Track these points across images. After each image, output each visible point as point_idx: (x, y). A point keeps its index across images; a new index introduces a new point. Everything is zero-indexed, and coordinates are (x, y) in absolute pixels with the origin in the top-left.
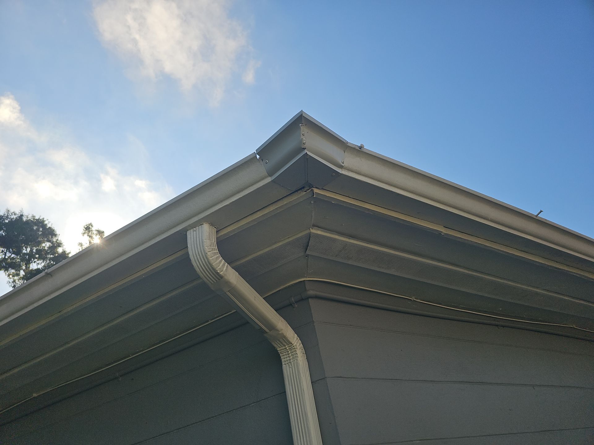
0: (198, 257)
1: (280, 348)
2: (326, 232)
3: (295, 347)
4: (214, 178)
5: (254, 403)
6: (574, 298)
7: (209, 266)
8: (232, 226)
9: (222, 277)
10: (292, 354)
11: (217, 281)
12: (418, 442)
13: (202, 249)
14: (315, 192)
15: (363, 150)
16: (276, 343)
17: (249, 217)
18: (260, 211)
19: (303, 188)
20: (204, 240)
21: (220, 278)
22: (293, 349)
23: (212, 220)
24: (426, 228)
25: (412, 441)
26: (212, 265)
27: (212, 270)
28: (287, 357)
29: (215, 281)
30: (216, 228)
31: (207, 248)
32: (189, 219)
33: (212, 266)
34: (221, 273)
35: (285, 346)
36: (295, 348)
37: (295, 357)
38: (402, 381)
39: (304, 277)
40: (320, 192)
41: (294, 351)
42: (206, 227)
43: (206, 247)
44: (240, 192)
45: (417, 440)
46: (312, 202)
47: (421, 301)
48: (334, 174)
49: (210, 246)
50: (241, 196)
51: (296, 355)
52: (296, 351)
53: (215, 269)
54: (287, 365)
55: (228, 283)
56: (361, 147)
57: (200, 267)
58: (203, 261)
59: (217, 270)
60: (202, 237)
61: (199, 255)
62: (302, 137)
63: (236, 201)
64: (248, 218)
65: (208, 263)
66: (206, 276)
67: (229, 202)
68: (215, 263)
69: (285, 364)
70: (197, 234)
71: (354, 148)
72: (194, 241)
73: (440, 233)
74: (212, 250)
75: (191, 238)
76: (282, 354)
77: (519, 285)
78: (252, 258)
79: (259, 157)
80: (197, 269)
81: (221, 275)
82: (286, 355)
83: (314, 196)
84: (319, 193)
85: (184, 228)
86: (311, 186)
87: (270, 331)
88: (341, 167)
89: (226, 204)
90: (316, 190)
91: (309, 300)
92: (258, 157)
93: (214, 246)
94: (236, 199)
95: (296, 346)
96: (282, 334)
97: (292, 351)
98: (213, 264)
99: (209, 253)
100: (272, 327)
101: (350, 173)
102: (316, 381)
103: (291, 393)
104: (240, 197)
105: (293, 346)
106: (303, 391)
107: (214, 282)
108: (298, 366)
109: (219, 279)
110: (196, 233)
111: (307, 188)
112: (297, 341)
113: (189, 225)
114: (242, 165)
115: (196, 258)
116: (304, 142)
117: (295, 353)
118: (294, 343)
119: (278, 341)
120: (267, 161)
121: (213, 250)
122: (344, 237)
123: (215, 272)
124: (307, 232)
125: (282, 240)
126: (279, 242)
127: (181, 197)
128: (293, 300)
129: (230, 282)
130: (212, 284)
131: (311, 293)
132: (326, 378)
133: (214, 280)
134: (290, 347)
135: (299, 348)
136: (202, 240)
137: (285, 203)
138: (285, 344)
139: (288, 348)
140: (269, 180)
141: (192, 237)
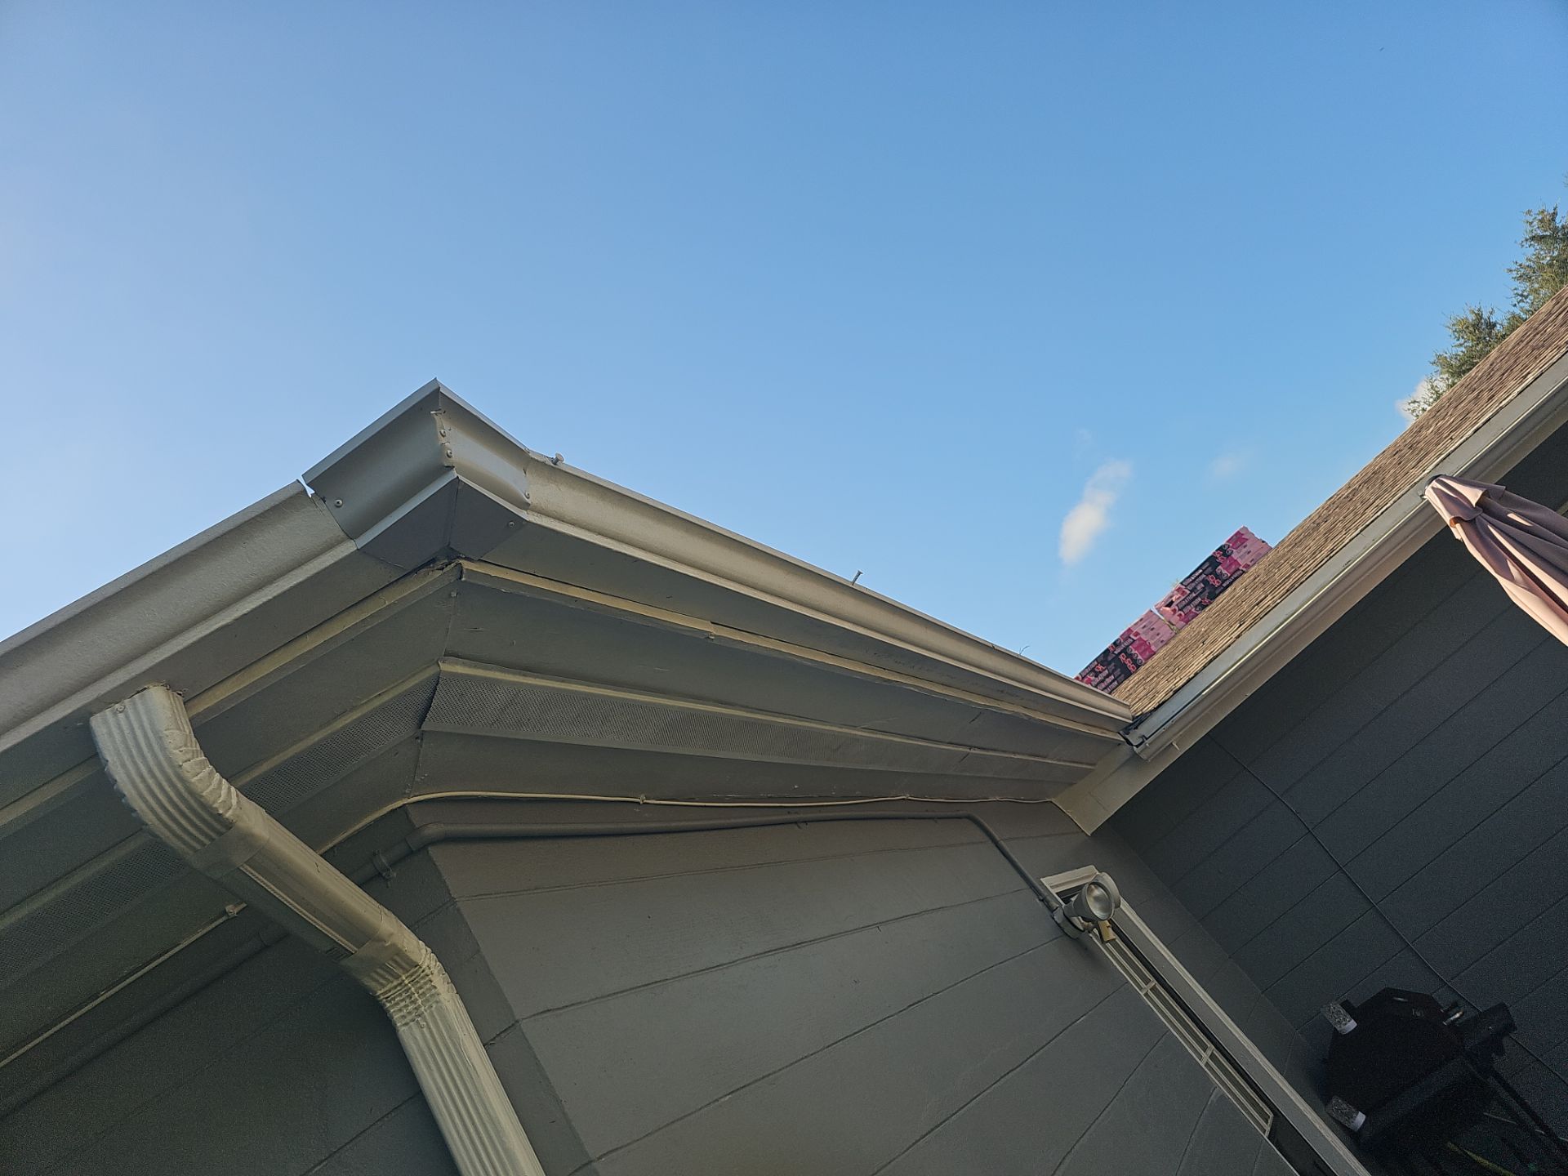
0: (151, 781)
1: (383, 986)
2: (475, 667)
3: (427, 971)
4: (172, 558)
5: (320, 1164)
6: (909, 737)
7: (192, 802)
8: (228, 683)
9: (229, 825)
10: (420, 992)
11: (212, 839)
12: (728, 1097)
13: (161, 758)
14: (467, 569)
15: (560, 466)
16: (376, 977)
17: (280, 652)
18: (315, 633)
19: (433, 561)
20: (165, 732)
21: (223, 830)
22: (423, 978)
23: (171, 675)
24: (680, 627)
25: (717, 1100)
26: (202, 796)
27: (199, 810)
28: (406, 1006)
29: (207, 842)
30: (180, 695)
31: (177, 751)
32: (95, 681)
33: (202, 800)
34: (228, 815)
35: (398, 977)
36: (428, 975)
37: (431, 996)
38: (668, 982)
39: (404, 795)
40: (477, 568)
41: (425, 983)
42: (158, 697)
43: (175, 749)
44: (264, 586)
45: (726, 1096)
46: (454, 594)
47: (658, 802)
48: (512, 523)
49: (186, 745)
50: (270, 598)
51: (433, 991)
52: (431, 981)
53: (211, 807)
54: (412, 1023)
55: (247, 840)
56: (556, 461)
57: (159, 810)
58: (168, 789)
59: (217, 809)
60: (152, 724)
61: (153, 776)
62: (443, 440)
63: (253, 611)
64: (276, 655)
65: (186, 795)
66: (179, 832)
67: (233, 618)
68: (208, 791)
69: (406, 1024)
70: (132, 717)
71: (544, 464)
72: (124, 741)
73: (707, 636)
74: (193, 755)
75: (110, 734)
76: (390, 1002)
77: (827, 728)
78: (272, 769)
79: (313, 492)
80: (149, 818)
81: (227, 819)
82: (403, 1000)
83: (463, 579)
84: (475, 570)
85: (78, 709)
86: (452, 555)
87: (358, 948)
88: (525, 506)
89: (223, 623)
90: (466, 565)
91: (428, 852)
92: (310, 492)
93: (194, 745)
94: (253, 607)
95: (430, 969)
96: (394, 945)
97: (419, 985)
98: (204, 794)
99: (186, 766)
100: (364, 934)
101: (544, 519)
102: (492, 1040)
103: (438, 1089)
104: (265, 600)
105: (421, 970)
106: (471, 1070)
107: (204, 845)
108: (444, 1018)
109: (220, 834)
110: (127, 717)
111: (444, 561)
112: (428, 956)
113: (98, 699)
114: (264, 515)
115: (141, 786)
116: (449, 452)
117: (428, 986)
118: (423, 962)
119: (379, 970)
120: (341, 502)
121: (195, 756)
122: (514, 674)
123: (211, 815)
124: (431, 672)
125: (363, 704)
126: (354, 708)
127: (60, 620)
128: (384, 861)
129: (253, 835)
130: (195, 850)
131: (433, 830)
132: (517, 1022)
133: (202, 838)
134: (414, 977)
135: (436, 972)
136: (156, 732)
137: (387, 603)
138: (399, 971)
139: (406, 982)
140: (349, 548)
141: (115, 731)
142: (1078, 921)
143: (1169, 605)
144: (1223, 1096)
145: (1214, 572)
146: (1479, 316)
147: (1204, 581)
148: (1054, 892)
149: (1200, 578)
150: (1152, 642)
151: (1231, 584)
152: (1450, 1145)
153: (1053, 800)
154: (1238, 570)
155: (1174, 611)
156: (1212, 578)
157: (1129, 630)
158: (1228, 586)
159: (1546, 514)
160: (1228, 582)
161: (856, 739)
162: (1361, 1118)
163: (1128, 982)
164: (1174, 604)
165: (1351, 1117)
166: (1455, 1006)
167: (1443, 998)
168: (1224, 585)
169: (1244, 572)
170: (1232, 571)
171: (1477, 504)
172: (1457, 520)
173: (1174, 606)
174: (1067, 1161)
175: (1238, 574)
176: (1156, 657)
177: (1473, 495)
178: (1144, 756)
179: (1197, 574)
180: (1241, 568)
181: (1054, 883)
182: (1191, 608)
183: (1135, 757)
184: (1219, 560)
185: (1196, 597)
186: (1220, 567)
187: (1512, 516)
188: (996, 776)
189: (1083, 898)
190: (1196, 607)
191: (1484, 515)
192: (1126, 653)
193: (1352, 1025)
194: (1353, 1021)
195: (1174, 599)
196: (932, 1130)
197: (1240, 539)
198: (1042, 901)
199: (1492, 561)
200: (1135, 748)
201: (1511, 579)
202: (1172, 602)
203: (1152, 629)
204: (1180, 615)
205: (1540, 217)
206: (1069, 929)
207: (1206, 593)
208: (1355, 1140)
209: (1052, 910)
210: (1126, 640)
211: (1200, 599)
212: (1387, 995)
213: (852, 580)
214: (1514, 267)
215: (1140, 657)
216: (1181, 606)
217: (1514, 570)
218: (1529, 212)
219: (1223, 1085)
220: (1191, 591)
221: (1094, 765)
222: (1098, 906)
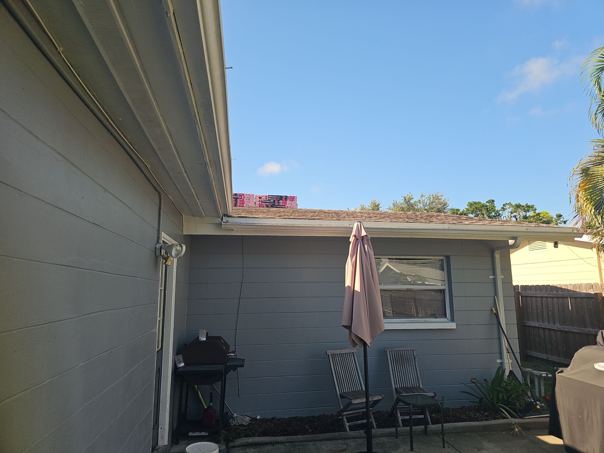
77: (157, 110)
142: (163, 252)
143: (260, 198)
144: (156, 332)
145: (278, 201)
146: (378, 206)
147: (274, 200)
148: (162, 239)
149: (274, 199)
150: (246, 203)
151: (280, 207)
152: (196, 386)
153: (183, 215)
154: (285, 206)
155: (260, 201)
156: (277, 202)
157: (243, 194)
158: (278, 207)
159: (372, 253)
160: (279, 206)
161: (160, 126)
162: (183, 364)
163: (159, 281)
164: (261, 199)
165: (180, 362)
166: (234, 352)
167: (232, 348)
168: (278, 206)
169: (285, 208)
170: (283, 204)
171: (362, 236)
172: (355, 236)
173: (261, 200)
174: (100, 313)
175: (283, 206)
176: (243, 208)
177: (364, 233)
178: (223, 226)
179: (274, 197)
180: (286, 206)
181: (164, 237)
182: (264, 204)
183: (220, 224)
184: (283, 199)
185: (268, 203)
186: (281, 201)
187: (366, 246)
188: (180, 190)
189: (173, 246)
190: (266, 205)
191: (361, 240)
192: (236, 199)
193: (204, 339)
194: (205, 338)
195: (263, 197)
196: (66, 266)
197: (293, 199)
198: (158, 237)
199: (352, 252)
200: (222, 222)
201: (351, 260)
202: (261, 198)
203: (249, 200)
204: (260, 203)
205: (410, 196)
206: (158, 252)
207: (271, 204)
208: (175, 368)
209: (158, 242)
210: (239, 196)
211: (268, 204)
212: (219, 338)
213: (226, 67)
214: (395, 201)
215: (238, 204)
216: (262, 201)
217: (354, 258)
218: (410, 193)
219: (157, 329)
220: (269, 200)
221: (206, 216)
222: (175, 252)
